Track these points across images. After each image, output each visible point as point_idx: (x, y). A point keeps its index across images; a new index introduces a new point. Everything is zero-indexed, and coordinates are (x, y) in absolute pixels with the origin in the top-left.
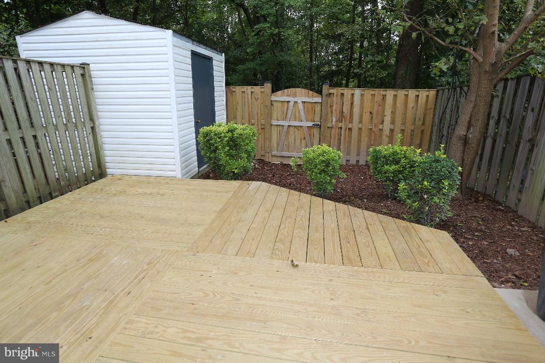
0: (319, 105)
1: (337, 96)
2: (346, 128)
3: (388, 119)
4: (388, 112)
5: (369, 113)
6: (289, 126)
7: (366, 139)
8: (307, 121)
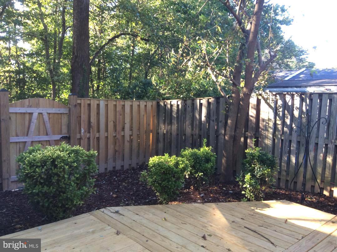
0: (66, 116)
1: (84, 106)
2: (94, 138)
3: (127, 126)
4: (127, 120)
5: (113, 122)
6: (32, 142)
7: (112, 146)
8: (54, 134)
